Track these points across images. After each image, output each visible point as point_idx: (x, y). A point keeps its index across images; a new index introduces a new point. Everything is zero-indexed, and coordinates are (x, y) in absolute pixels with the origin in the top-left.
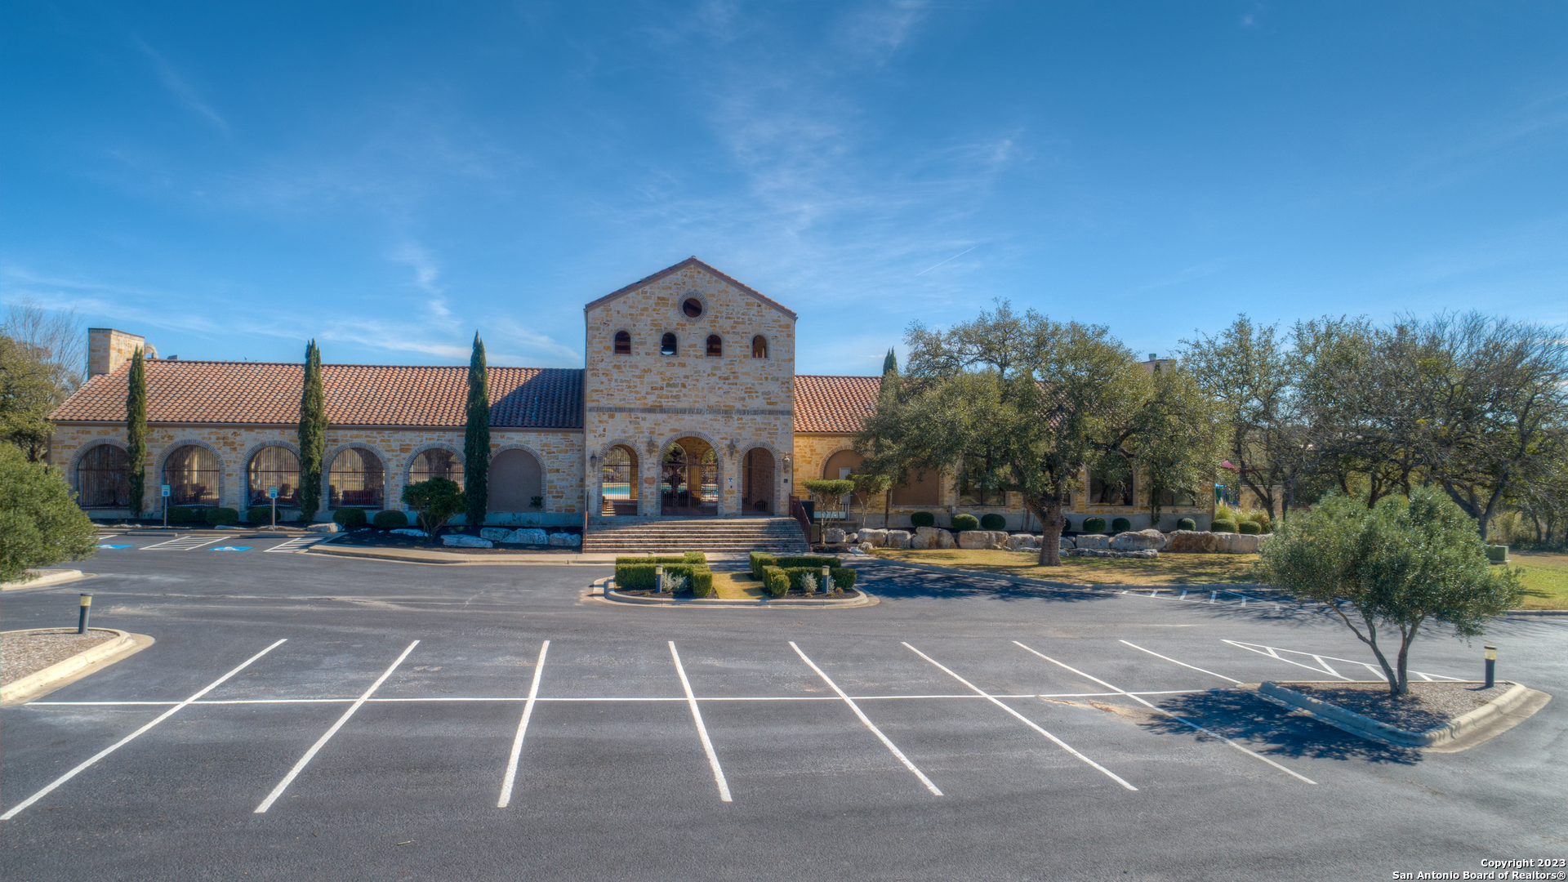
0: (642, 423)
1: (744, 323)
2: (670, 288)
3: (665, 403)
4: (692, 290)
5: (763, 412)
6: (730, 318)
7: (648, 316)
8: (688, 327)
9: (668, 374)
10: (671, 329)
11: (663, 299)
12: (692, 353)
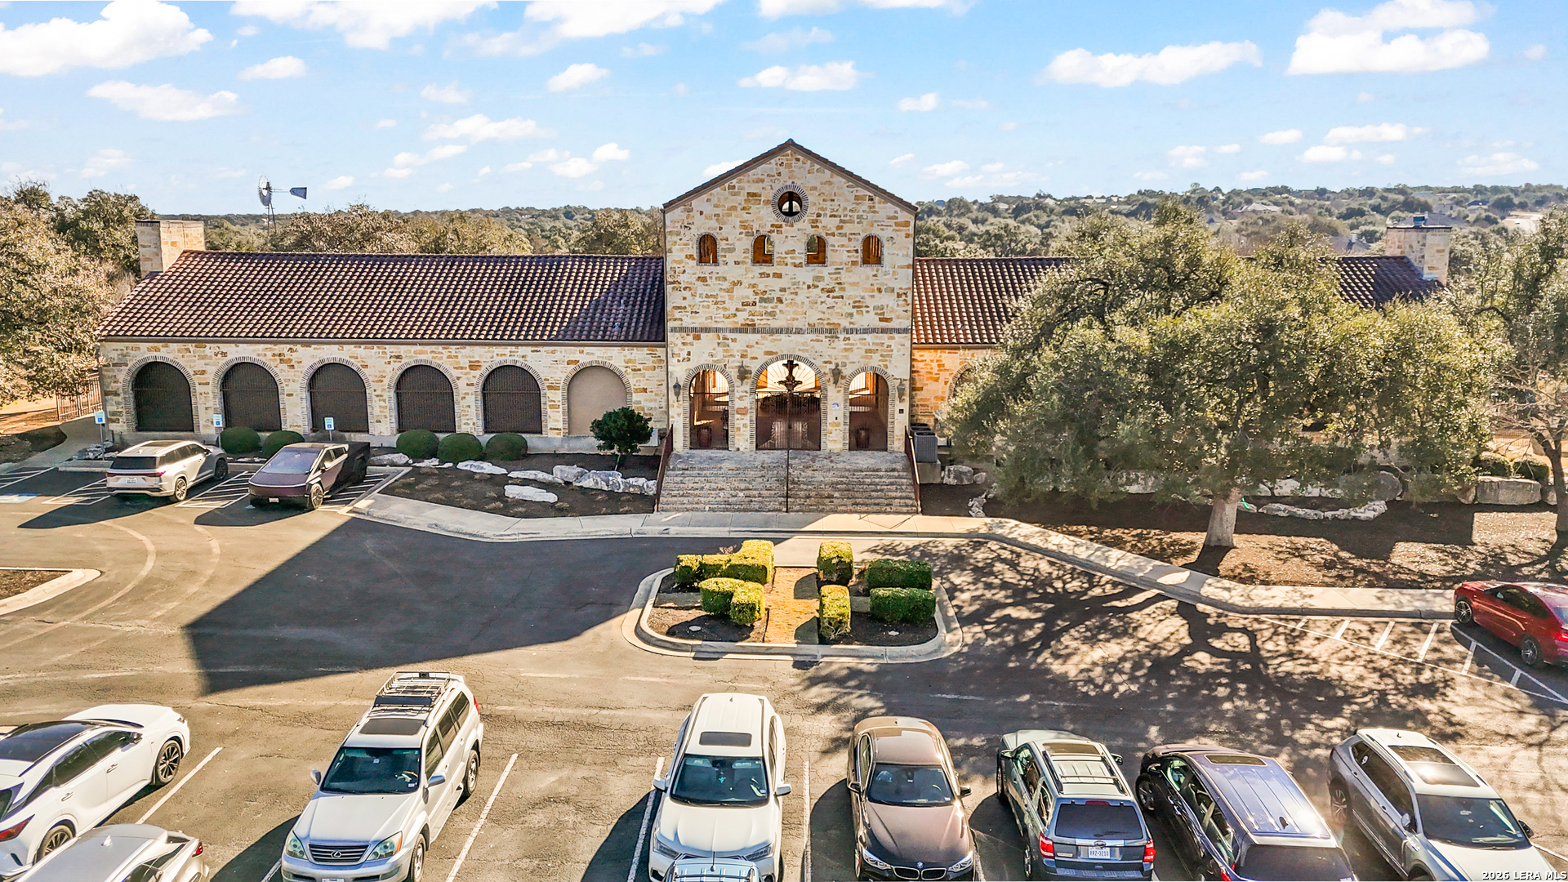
0: (732, 344)
1: (851, 222)
2: (763, 181)
3: (759, 322)
4: (789, 183)
5: (874, 331)
6: (835, 216)
7: (737, 216)
8: (784, 228)
9: (761, 287)
10: (763, 231)
11: (754, 195)
12: (789, 261)
